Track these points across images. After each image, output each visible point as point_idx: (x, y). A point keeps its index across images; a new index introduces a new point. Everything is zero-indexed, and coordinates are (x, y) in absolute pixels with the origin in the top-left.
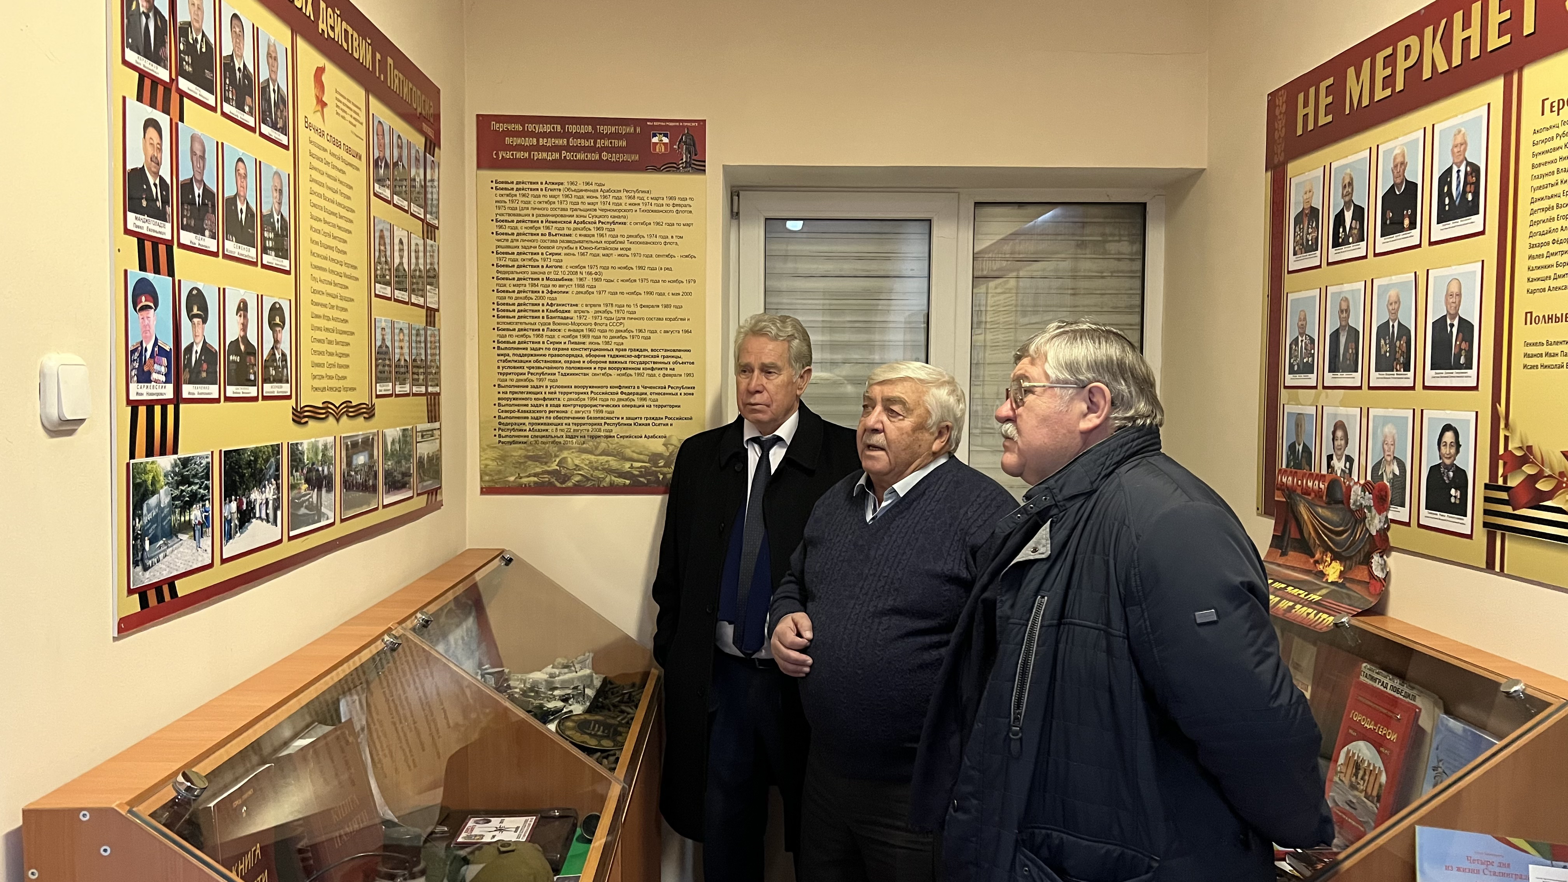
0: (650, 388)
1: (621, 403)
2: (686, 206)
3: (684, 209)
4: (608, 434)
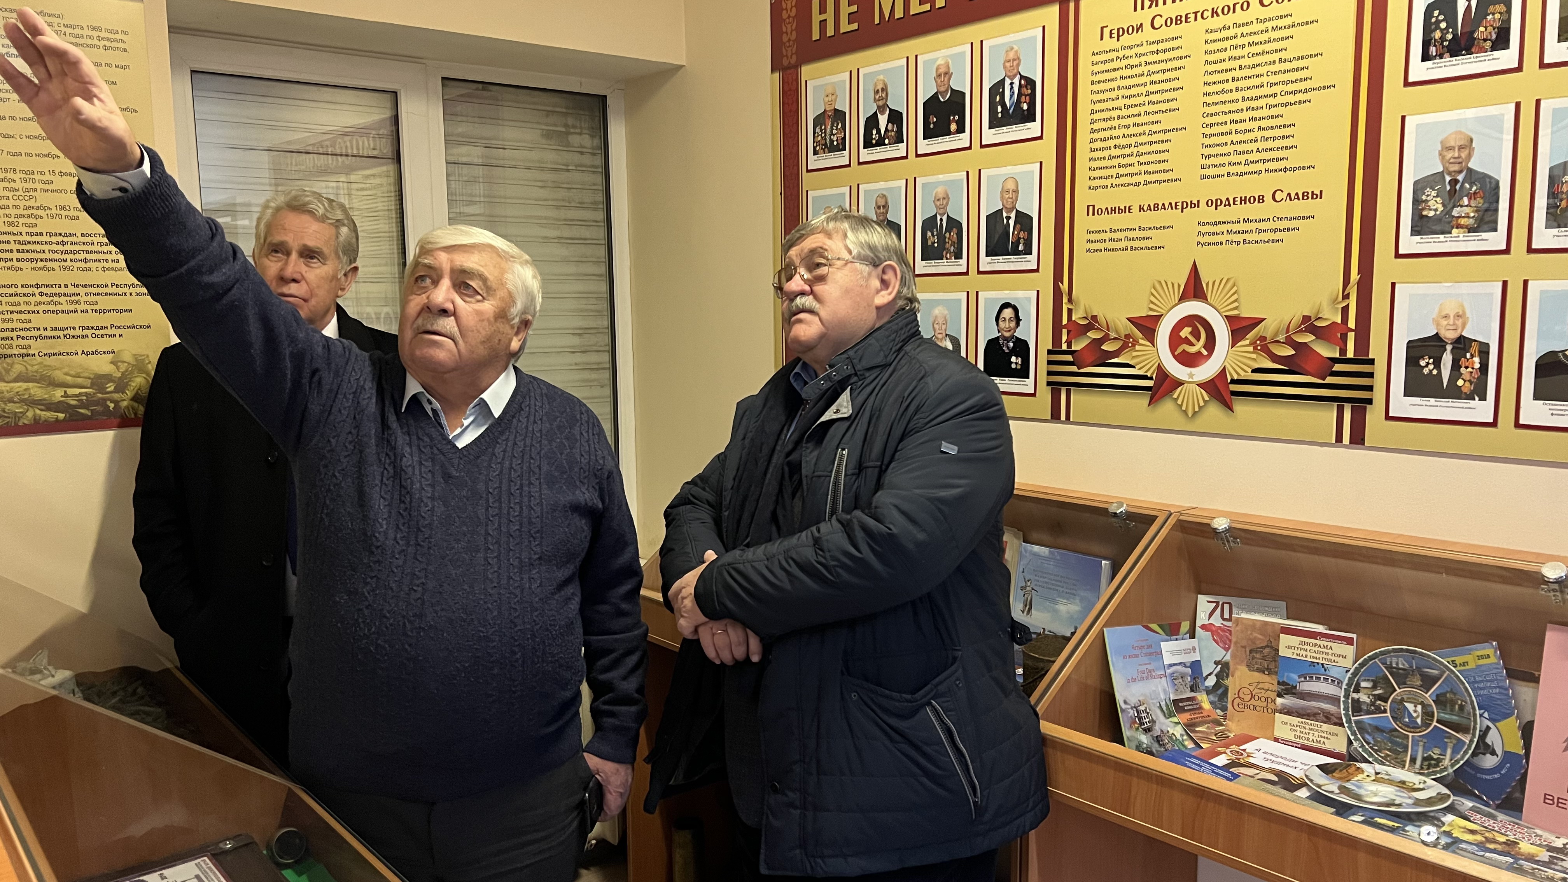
0: (85, 286)
1: (41, 308)
2: (116, 41)
3: (114, 44)
4: (24, 351)
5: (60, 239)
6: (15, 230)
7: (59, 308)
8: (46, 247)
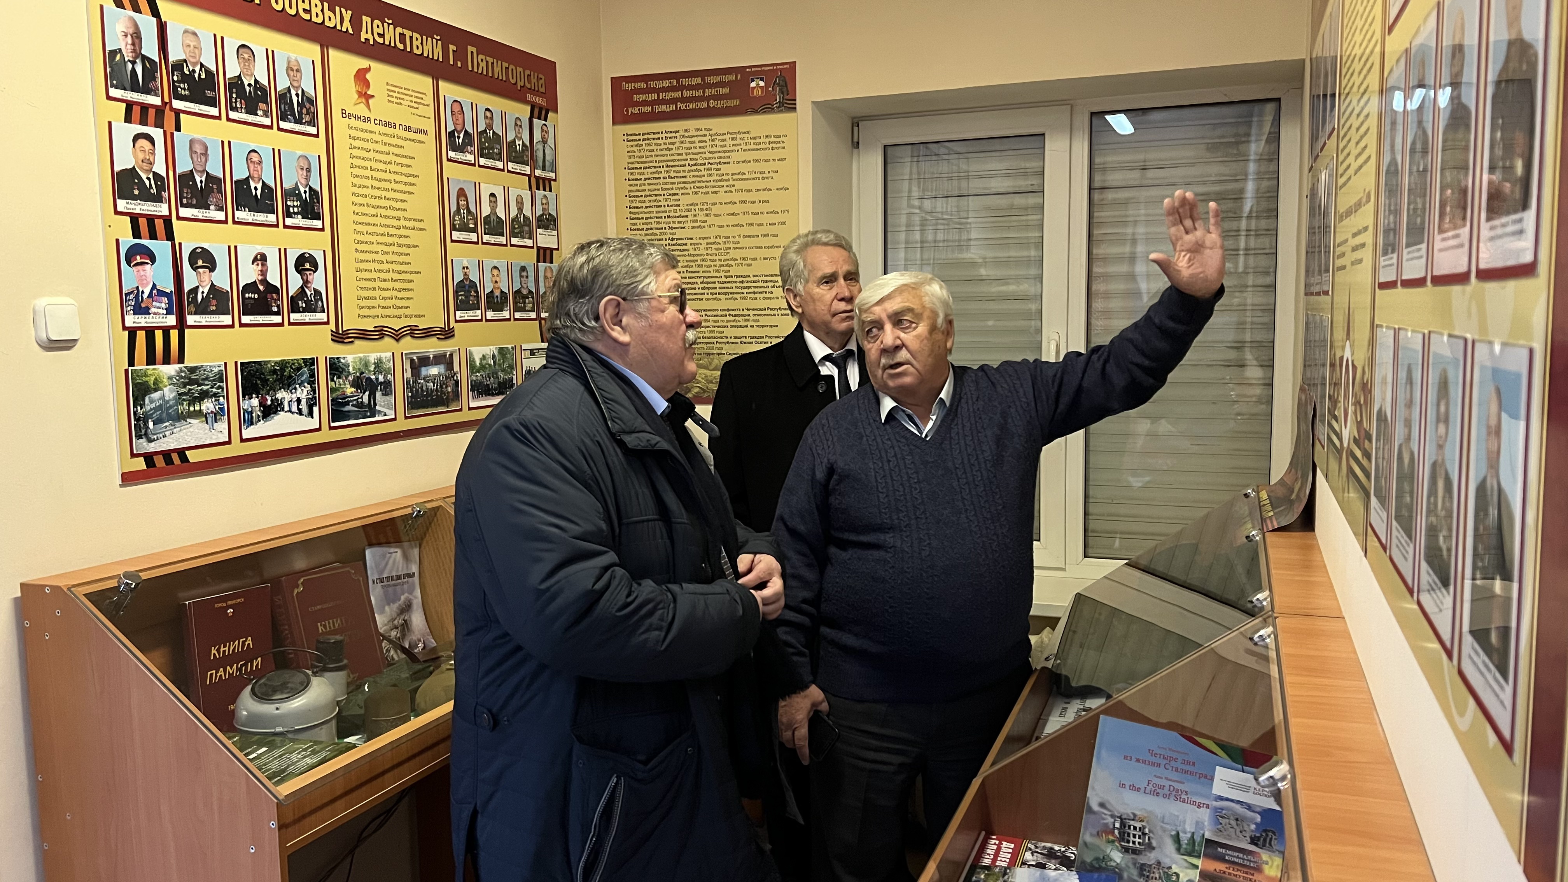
0: (753, 310)
1: (729, 324)
2: (779, 142)
3: (778, 145)
4: (719, 351)
5: (741, 279)
6: (718, 275)
7: (739, 324)
8: (734, 285)
